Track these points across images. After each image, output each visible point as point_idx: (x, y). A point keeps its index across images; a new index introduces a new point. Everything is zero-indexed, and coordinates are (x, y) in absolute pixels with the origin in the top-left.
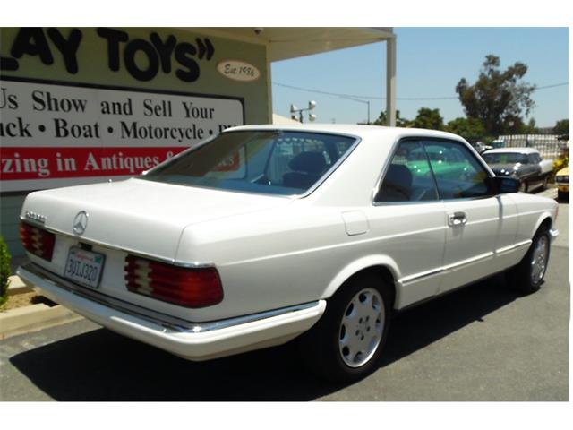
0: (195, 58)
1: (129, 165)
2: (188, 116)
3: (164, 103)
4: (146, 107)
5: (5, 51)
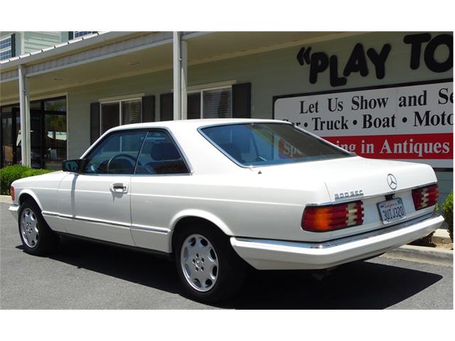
1: (418, 150)
4: (442, 95)
5: (340, 73)
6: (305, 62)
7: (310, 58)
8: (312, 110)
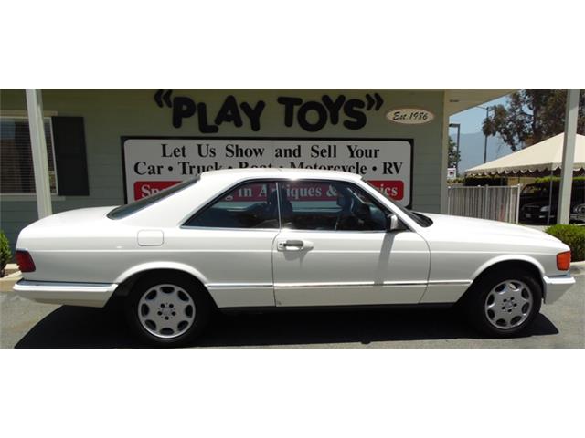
0: (364, 110)
1: (295, 193)
2: (352, 156)
3: (330, 147)
4: (313, 150)
5: (211, 121)
6: (164, 103)
7: (172, 101)
8: (178, 154)
